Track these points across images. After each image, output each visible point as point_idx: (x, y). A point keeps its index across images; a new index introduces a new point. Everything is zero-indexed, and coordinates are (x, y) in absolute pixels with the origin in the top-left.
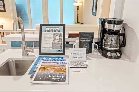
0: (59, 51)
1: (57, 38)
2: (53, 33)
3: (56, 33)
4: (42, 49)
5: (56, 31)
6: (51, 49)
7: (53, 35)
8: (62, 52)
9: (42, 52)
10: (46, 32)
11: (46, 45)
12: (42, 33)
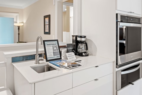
0: (58, 57)
1: (55, 48)
2: (52, 45)
3: (54, 45)
4: (48, 57)
5: (53, 44)
6: (53, 56)
7: (52, 47)
8: (60, 57)
9: (48, 59)
10: (48, 46)
11: (49, 54)
12: (46, 46)
